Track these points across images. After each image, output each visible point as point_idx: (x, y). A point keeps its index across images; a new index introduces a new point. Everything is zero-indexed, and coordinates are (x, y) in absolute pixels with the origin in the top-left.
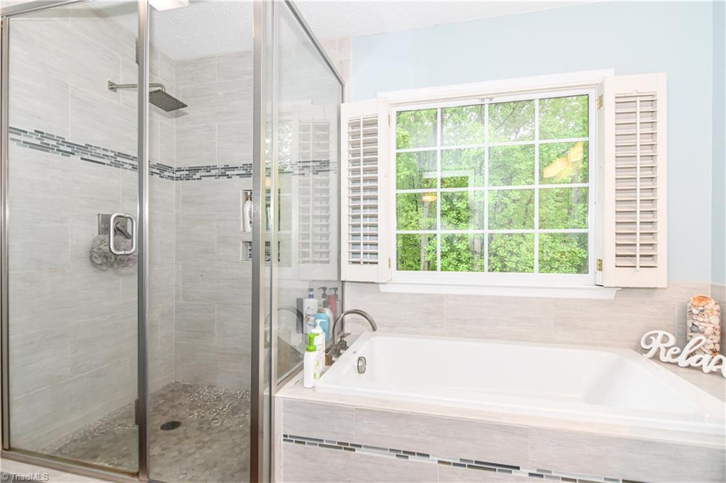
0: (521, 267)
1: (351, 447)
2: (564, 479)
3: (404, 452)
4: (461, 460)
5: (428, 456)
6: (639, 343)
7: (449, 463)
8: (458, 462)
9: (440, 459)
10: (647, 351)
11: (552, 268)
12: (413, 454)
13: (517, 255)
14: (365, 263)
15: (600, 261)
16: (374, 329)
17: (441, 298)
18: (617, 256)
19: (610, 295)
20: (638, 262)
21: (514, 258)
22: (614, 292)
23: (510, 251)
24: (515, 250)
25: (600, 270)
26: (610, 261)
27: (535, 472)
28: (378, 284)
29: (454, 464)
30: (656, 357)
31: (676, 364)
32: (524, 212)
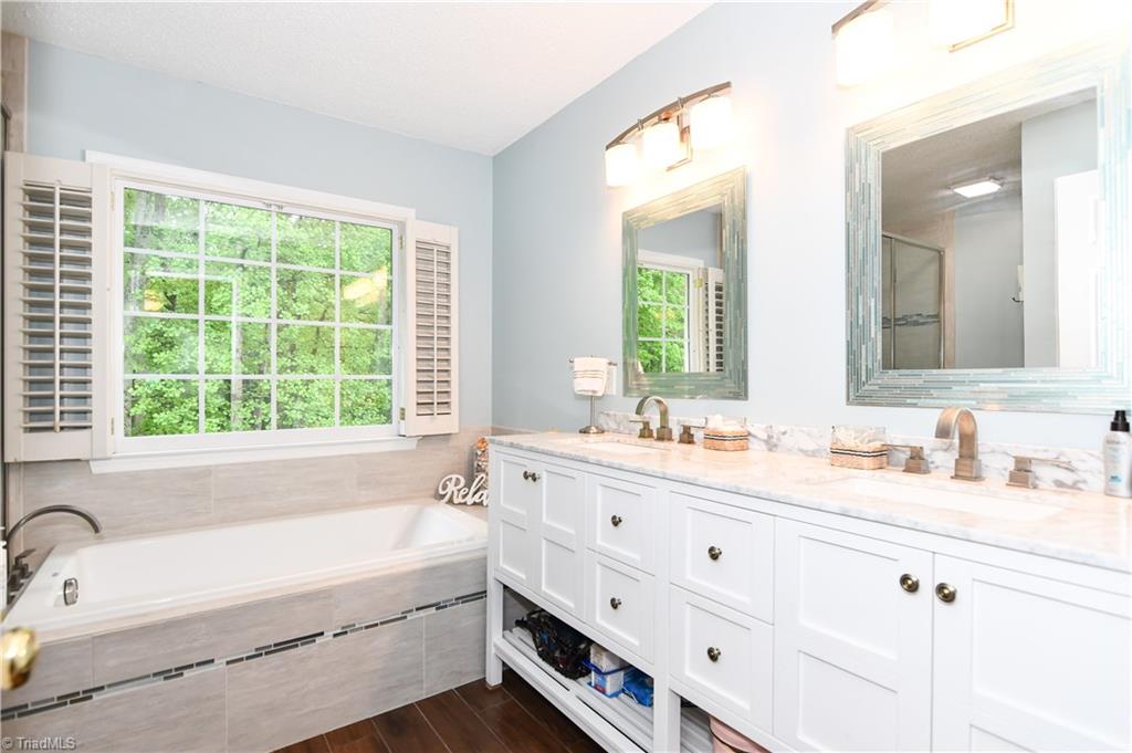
0: (310, 417)
1: (87, 695)
2: (367, 627)
3: (176, 669)
4: (257, 649)
5: (212, 661)
6: (437, 490)
7: (241, 659)
8: (254, 653)
9: (229, 659)
10: (443, 496)
11: (354, 417)
12: (191, 666)
13: (304, 399)
14: (62, 428)
15: (403, 409)
16: (97, 530)
17: (206, 472)
18: (418, 404)
19: (412, 445)
20: (436, 409)
21: (300, 405)
22: (415, 440)
23: (292, 395)
24: (300, 393)
25: (403, 419)
26: (412, 410)
27: (339, 631)
28: (87, 461)
29: (248, 658)
30: (450, 502)
31: (465, 504)
32: (314, 334)
